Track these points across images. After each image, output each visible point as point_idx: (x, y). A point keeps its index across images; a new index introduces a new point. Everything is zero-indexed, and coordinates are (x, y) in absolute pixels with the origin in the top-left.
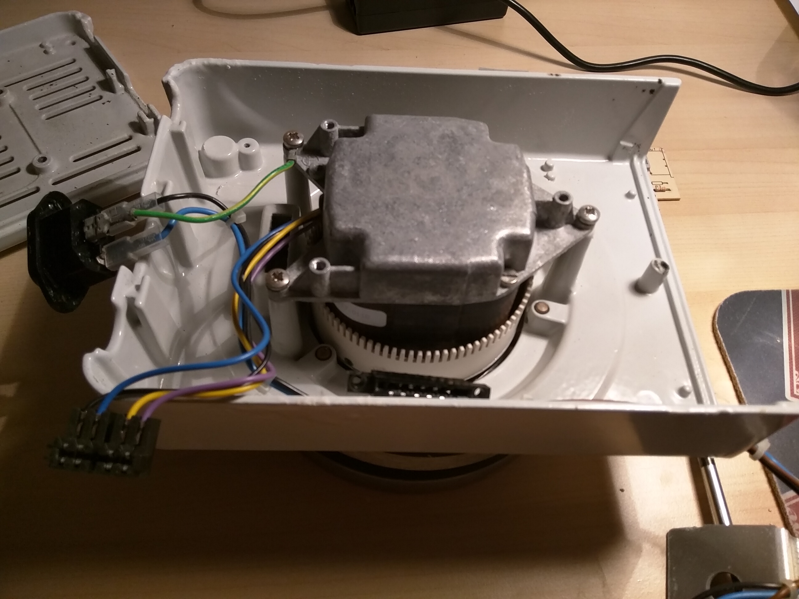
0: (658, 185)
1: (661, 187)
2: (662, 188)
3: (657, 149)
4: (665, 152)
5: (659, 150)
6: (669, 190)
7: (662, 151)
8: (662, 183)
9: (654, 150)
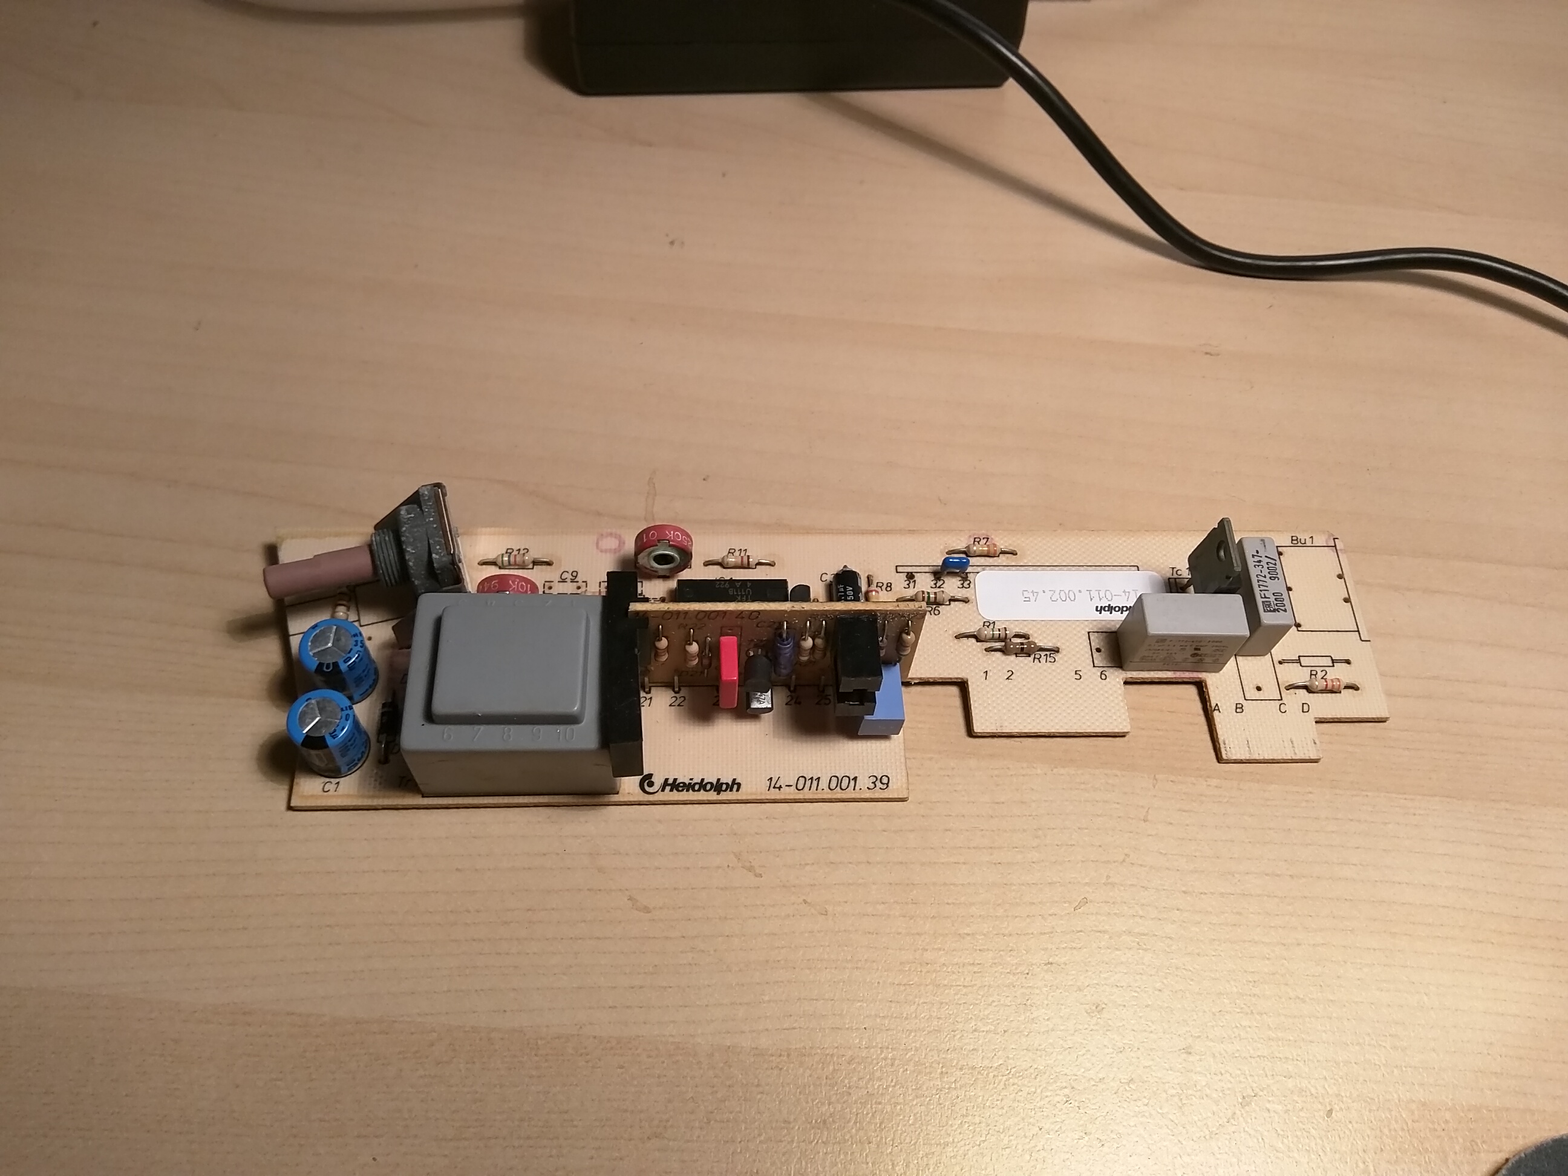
0: (1319, 670)
1: (1327, 677)
2: (1332, 680)
3: (1320, 540)
4: (1344, 551)
5: (1327, 541)
6: (1354, 687)
7: (1335, 546)
8: (1333, 661)
9: (1309, 543)
